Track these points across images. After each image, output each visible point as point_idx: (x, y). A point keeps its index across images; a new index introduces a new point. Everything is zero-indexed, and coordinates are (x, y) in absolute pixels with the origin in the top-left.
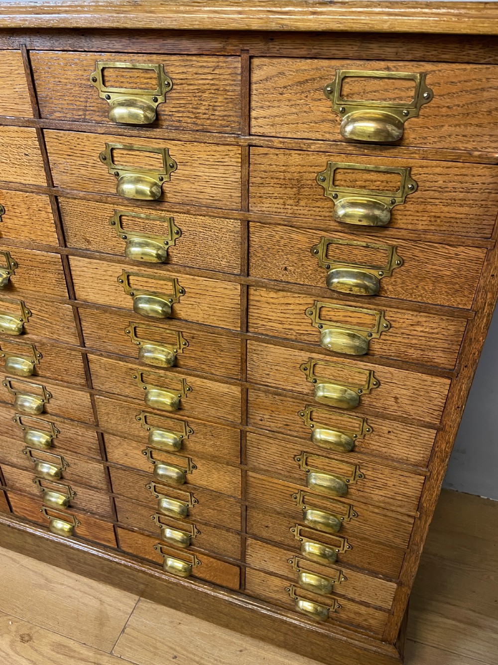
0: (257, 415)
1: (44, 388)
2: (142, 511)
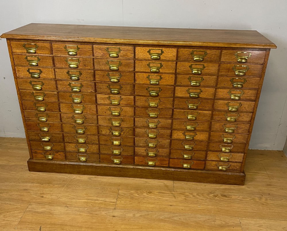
0: (215, 117)
1: (159, 120)
2: (179, 151)
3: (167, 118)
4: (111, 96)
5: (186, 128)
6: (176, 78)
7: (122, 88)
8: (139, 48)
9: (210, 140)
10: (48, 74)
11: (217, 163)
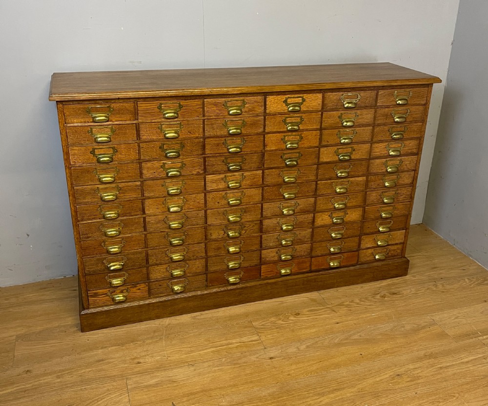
1: (297, 202)
2: (324, 244)
3: (308, 197)
4: (228, 174)
5: (334, 207)
6: (321, 135)
7: (245, 160)
8: (272, 97)
9: (364, 218)
10: (127, 153)
11: (373, 250)
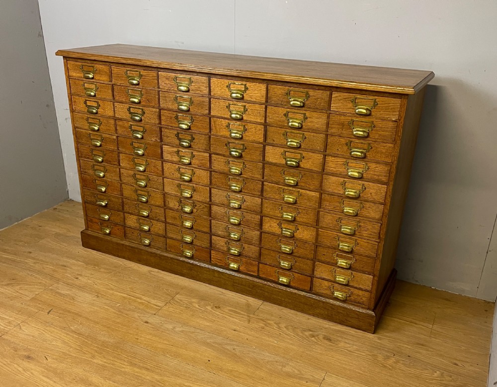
0: (325, 204)
1: (243, 197)
2: (273, 254)
3: (254, 195)
4: (180, 149)
5: (282, 217)
6: (266, 131)
7: (194, 139)
8: (216, 79)
9: (317, 242)
10: (107, 110)
